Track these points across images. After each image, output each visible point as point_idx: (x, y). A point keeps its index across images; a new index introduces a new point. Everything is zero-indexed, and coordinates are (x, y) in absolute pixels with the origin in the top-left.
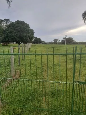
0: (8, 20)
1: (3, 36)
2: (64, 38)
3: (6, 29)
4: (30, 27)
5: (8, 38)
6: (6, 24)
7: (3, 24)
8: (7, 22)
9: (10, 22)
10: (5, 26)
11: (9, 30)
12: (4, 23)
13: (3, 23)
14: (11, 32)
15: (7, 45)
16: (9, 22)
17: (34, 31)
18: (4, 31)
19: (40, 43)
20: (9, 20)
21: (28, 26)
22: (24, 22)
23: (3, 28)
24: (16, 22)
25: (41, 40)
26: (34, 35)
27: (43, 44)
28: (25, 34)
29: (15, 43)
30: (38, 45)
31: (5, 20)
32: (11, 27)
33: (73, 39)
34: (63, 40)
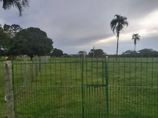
0: (17, 26)
1: (10, 47)
2: (92, 50)
3: (14, 38)
4: (47, 36)
5: (17, 49)
6: (14, 31)
7: (10, 31)
8: (16, 29)
9: (20, 28)
10: (12, 34)
11: (18, 39)
12: (12, 29)
13: (9, 29)
14: (21, 42)
15: (14, 59)
16: (18, 29)
17: (53, 41)
18: (12, 41)
19: (61, 56)
20: (19, 26)
21: (44, 34)
22: (39, 29)
23: (10, 36)
24: (28, 29)
25: (62, 52)
26: (53, 46)
27: (64, 57)
28: (40, 45)
29: (26, 56)
30: (58, 58)
31: (13, 25)
32: (22, 36)
33: (103, 51)
34: (91, 52)
